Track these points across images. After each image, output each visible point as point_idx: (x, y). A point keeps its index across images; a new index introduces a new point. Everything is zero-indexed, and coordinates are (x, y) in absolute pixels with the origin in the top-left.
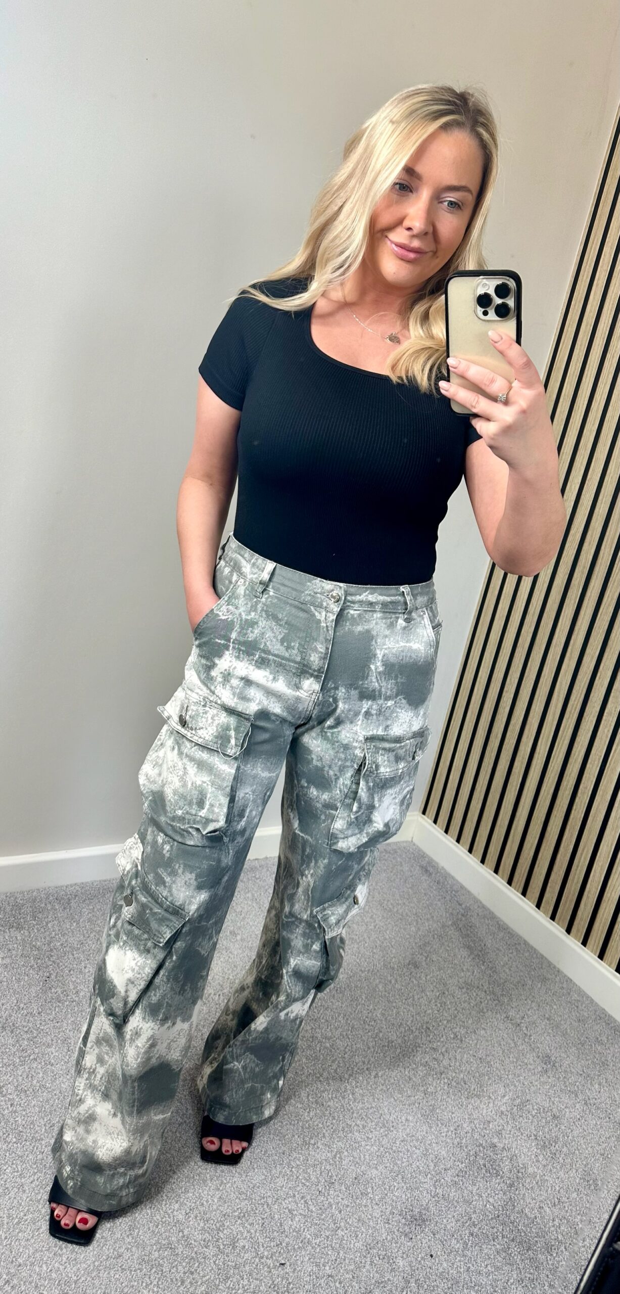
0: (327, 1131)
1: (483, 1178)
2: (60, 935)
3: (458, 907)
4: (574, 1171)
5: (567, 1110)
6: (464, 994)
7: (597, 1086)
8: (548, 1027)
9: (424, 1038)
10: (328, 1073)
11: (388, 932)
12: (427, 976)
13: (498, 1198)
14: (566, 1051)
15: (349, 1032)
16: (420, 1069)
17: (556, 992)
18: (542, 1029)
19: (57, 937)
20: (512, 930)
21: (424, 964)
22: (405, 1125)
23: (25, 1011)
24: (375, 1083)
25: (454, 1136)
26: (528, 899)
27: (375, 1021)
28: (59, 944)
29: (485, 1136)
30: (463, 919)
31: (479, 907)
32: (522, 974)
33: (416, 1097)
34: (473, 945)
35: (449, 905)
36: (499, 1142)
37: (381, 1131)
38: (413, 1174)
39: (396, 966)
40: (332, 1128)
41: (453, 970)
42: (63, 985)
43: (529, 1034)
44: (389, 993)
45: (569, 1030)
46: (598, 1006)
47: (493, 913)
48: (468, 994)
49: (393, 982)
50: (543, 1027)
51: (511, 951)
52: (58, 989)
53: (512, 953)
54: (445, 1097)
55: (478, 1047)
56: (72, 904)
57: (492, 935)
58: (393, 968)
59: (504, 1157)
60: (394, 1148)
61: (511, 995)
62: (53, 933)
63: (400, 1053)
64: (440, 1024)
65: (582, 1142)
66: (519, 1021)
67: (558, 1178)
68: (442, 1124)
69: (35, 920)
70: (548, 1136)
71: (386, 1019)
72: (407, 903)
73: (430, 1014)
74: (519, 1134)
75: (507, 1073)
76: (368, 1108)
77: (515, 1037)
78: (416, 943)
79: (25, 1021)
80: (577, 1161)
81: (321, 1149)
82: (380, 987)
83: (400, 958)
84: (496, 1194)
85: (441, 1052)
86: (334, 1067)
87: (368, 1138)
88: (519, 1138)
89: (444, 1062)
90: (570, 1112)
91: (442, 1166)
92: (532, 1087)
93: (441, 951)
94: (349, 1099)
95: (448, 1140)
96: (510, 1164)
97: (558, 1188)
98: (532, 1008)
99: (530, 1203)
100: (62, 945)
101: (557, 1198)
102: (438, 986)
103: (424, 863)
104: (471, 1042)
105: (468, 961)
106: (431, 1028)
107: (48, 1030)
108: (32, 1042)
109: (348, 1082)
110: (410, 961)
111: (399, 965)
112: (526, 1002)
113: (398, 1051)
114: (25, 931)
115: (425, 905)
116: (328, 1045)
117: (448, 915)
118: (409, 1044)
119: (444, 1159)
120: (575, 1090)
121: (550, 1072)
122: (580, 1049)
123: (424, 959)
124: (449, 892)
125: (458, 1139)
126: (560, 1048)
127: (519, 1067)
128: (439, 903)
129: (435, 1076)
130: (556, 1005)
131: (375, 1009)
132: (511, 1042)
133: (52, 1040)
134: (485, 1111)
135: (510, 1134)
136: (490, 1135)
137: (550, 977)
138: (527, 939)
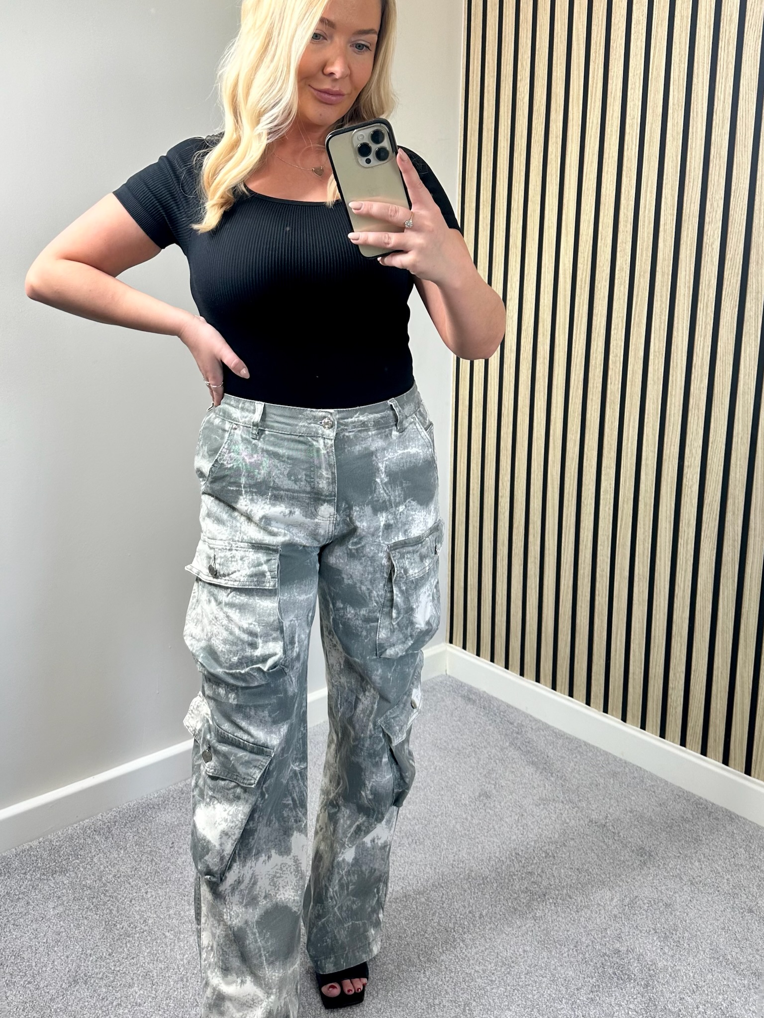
0: (448, 986)
1: (617, 986)
2: (109, 867)
3: (511, 726)
4: (702, 953)
5: (677, 895)
6: (542, 810)
7: (697, 864)
8: (633, 820)
9: (517, 865)
10: (432, 928)
11: (450, 771)
12: (500, 802)
13: (638, 1002)
14: (657, 838)
15: (441, 880)
16: (522, 896)
17: (630, 783)
18: (628, 823)
19: (107, 869)
20: (569, 735)
21: (494, 791)
22: (524, 957)
23: (94, 957)
24: (482, 924)
25: (575, 953)
26: (577, 699)
27: (463, 862)
28: (111, 876)
29: (606, 944)
30: (519, 736)
31: (530, 721)
32: (592, 775)
33: (527, 926)
34: (536, 760)
35: (502, 727)
36: (622, 946)
37: (503, 970)
38: (548, 1003)
39: (467, 802)
40: (453, 982)
41: (524, 790)
42: (128, 917)
43: (617, 832)
44: (469, 831)
45: (653, 818)
46: (673, 785)
47: (546, 724)
48: (546, 809)
49: (469, 818)
50: (628, 821)
51: (574, 756)
52: (123, 924)
53: (576, 757)
54: (555, 917)
55: (572, 858)
56: (113, 831)
57: (552, 744)
58: (466, 805)
59: (631, 959)
60: (521, 984)
61: (588, 799)
62: (102, 866)
63: (497, 887)
64: (528, 846)
65: (700, 922)
66: (603, 822)
67: (689, 964)
68: (561, 945)
69: (78, 859)
70: (666, 926)
71: (473, 857)
72: (459, 736)
73: (514, 840)
74: (638, 932)
75: (608, 876)
76: (482, 951)
77: (605, 838)
78: (481, 774)
79: (97, 968)
80: (702, 943)
81: (448, 1006)
82: (458, 826)
83: (469, 792)
84: (634, 999)
85: (538, 874)
86: (436, 920)
87: (491, 981)
88: (639, 936)
89: (543, 882)
90: (680, 896)
91: (574, 987)
92: (636, 883)
93: (507, 774)
94: (461, 948)
95: (572, 959)
96: (639, 965)
97: (692, 975)
98: (612, 805)
99: (670, 998)
100: (115, 876)
101: (695, 985)
102: (515, 810)
103: (465, 693)
104: (564, 856)
105: (536, 776)
106: (520, 853)
107: (125, 969)
108: (110, 988)
109: (454, 931)
110: (480, 794)
111: (471, 799)
112: (604, 801)
113: (495, 885)
114: (71, 873)
115: (478, 733)
116: (423, 900)
117: (503, 737)
118: (503, 875)
119: (573, 979)
120: (678, 874)
121: (649, 863)
122: (670, 832)
123: (493, 787)
124: (498, 714)
125: (581, 956)
126: (651, 837)
127: (618, 867)
128: (490, 727)
129: (539, 900)
130: (633, 796)
131: (460, 851)
132: (602, 844)
133: (133, 979)
134: (598, 920)
135: (629, 935)
136: (611, 942)
137: (619, 770)
138: (585, 740)
